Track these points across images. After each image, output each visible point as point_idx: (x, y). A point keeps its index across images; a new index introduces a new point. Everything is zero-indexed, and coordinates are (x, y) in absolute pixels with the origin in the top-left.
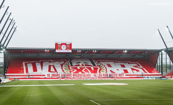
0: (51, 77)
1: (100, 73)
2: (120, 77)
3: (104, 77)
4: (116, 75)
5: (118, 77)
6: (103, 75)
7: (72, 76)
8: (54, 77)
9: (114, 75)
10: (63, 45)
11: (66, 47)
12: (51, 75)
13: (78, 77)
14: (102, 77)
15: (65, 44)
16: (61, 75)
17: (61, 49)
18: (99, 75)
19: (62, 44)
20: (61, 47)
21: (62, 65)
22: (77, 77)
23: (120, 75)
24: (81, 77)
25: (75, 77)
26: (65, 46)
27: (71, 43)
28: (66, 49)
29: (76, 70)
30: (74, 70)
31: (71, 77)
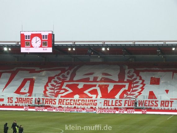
0: (14, 104)
1: (121, 97)
2: (163, 108)
3: (127, 106)
4: (154, 103)
5: (159, 107)
6: (125, 103)
7: (57, 103)
8: (21, 104)
9: (150, 104)
10: (35, 37)
11: (42, 41)
12: (15, 100)
13: (69, 106)
14: (123, 106)
15: (39, 35)
16: (34, 100)
17: (32, 47)
18: (116, 103)
19: (33, 36)
20: (31, 41)
21: (50, 80)
22: (66, 106)
23: (163, 103)
24: (75, 106)
25: (62, 105)
26: (38, 39)
27: (51, 33)
28: (41, 47)
29: (70, 91)
30: (66, 91)
31: (55, 106)
